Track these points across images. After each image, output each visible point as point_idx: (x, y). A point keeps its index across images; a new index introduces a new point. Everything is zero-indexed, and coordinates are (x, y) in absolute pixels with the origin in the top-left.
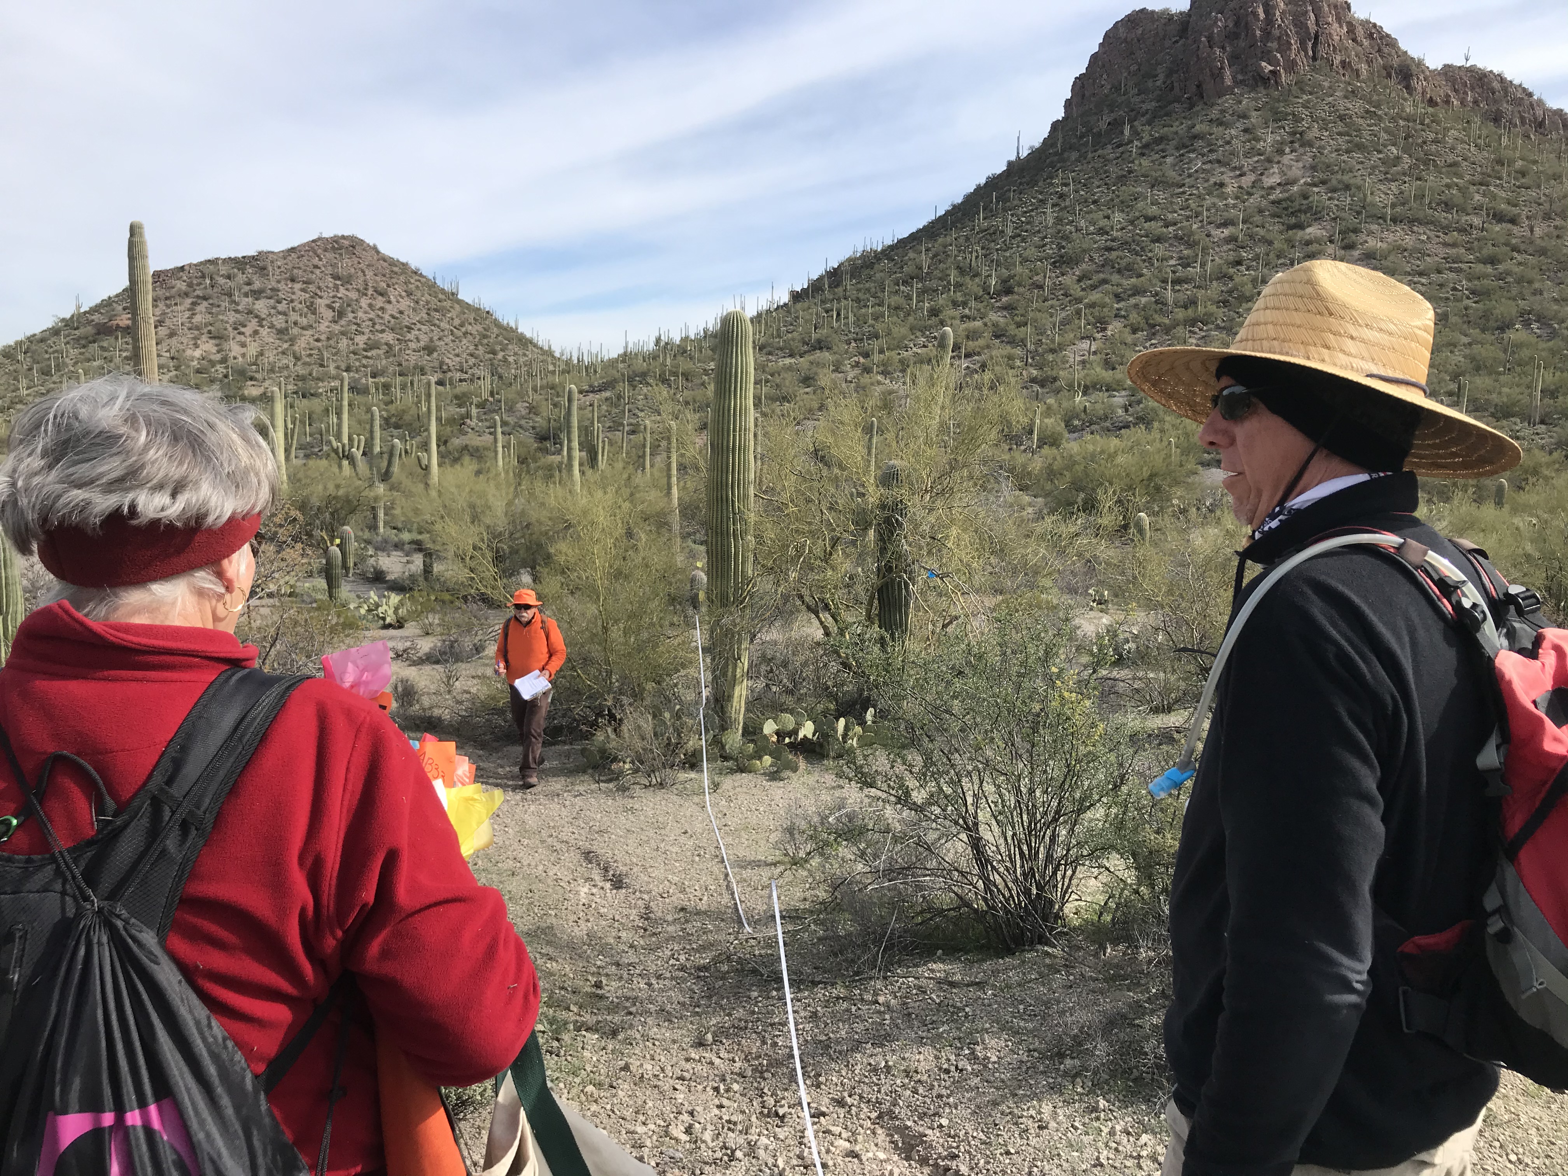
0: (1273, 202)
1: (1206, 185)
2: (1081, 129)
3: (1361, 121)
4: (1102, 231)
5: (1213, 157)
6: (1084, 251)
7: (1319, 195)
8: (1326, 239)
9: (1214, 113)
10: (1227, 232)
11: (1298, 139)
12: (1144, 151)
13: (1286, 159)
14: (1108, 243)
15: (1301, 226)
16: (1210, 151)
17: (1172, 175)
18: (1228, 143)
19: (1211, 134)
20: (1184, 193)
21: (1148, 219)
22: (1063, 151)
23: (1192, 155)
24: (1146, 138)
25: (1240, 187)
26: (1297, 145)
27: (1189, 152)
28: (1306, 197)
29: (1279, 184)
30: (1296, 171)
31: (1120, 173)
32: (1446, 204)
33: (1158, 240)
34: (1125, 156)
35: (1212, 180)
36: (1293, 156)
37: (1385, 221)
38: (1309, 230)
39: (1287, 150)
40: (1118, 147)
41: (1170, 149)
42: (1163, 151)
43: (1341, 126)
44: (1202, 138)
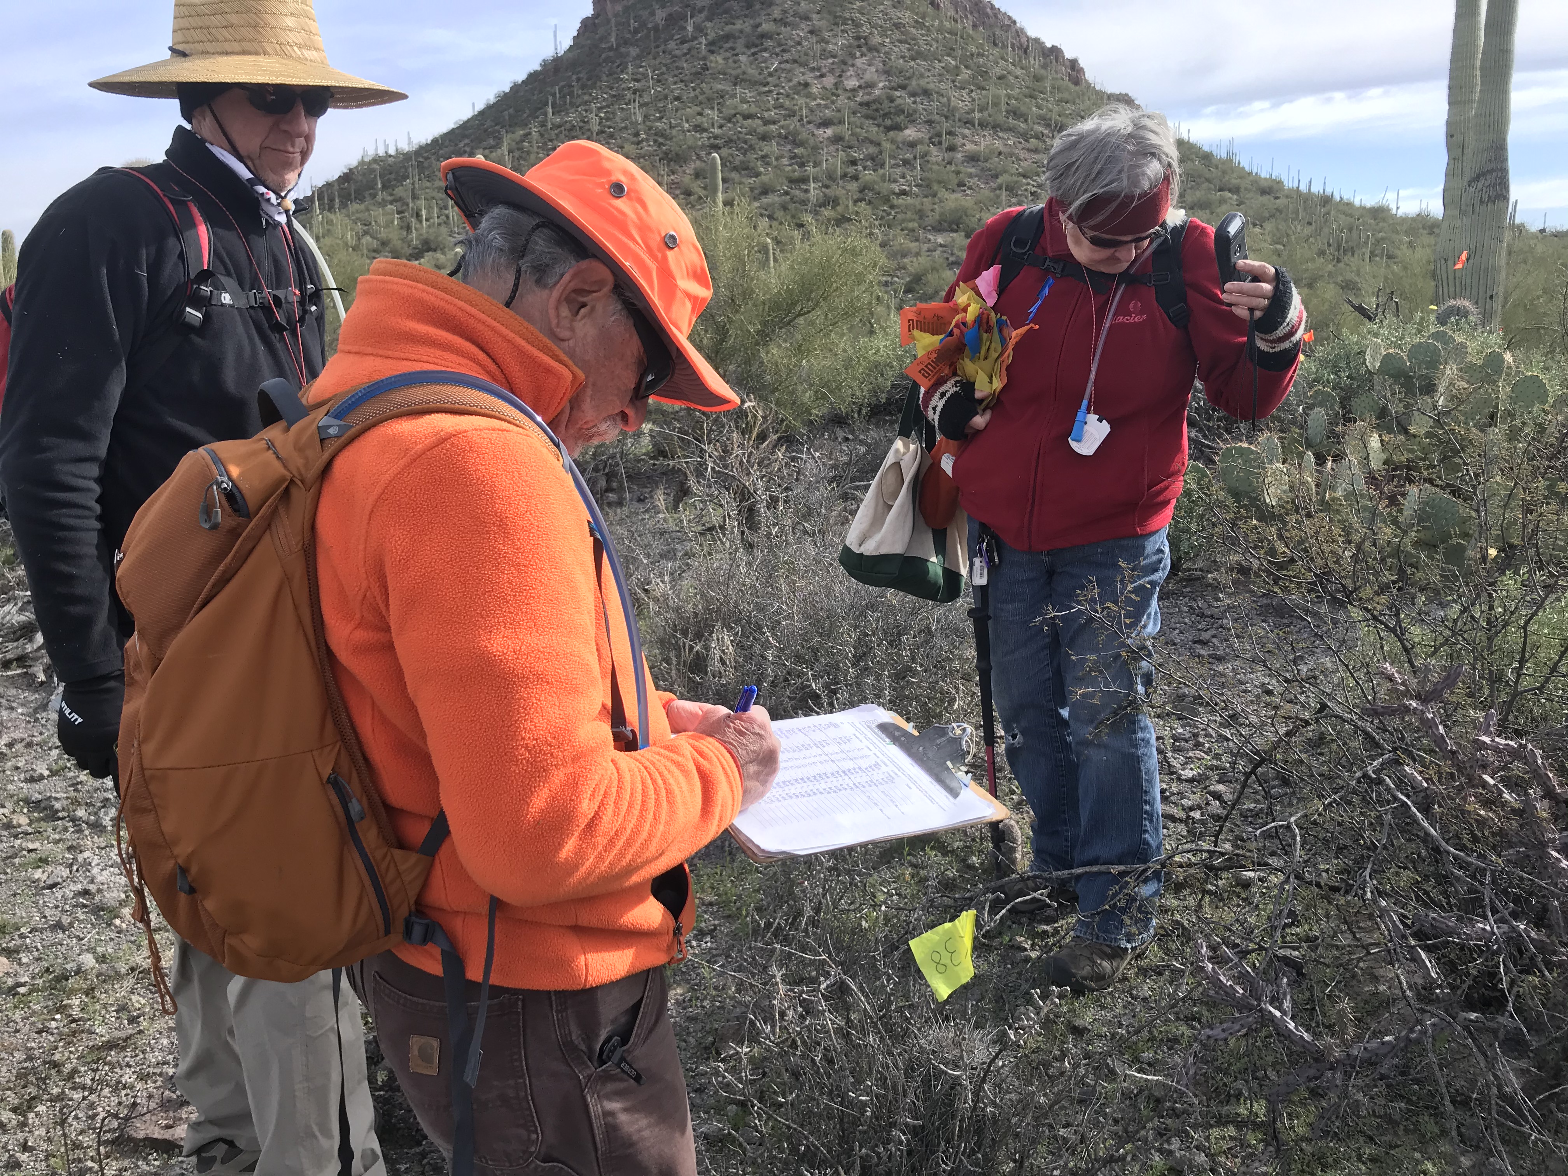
0: (861, 104)
1: (791, 84)
2: (633, 24)
3: (914, 31)
4: (698, 128)
5: (787, 56)
6: (690, 148)
7: (904, 99)
8: (927, 141)
9: (776, 13)
10: (829, 132)
11: (862, 44)
12: (713, 48)
13: (860, 62)
14: (712, 140)
15: (898, 128)
16: (784, 51)
17: (752, 72)
18: (799, 43)
19: (778, 34)
20: (770, 91)
21: (746, 117)
22: (618, 45)
23: (766, 55)
24: (712, 36)
25: (824, 88)
26: (864, 49)
27: (761, 51)
28: (892, 100)
29: (860, 87)
30: (871, 74)
31: (694, 70)
32: (1015, 114)
33: (764, 138)
34: (694, 52)
35: (795, 81)
36: (864, 60)
37: (974, 126)
38: (907, 132)
39: (858, 54)
40: (682, 43)
41: (740, 45)
42: (733, 49)
43: (897, 35)
44: (771, 38)
